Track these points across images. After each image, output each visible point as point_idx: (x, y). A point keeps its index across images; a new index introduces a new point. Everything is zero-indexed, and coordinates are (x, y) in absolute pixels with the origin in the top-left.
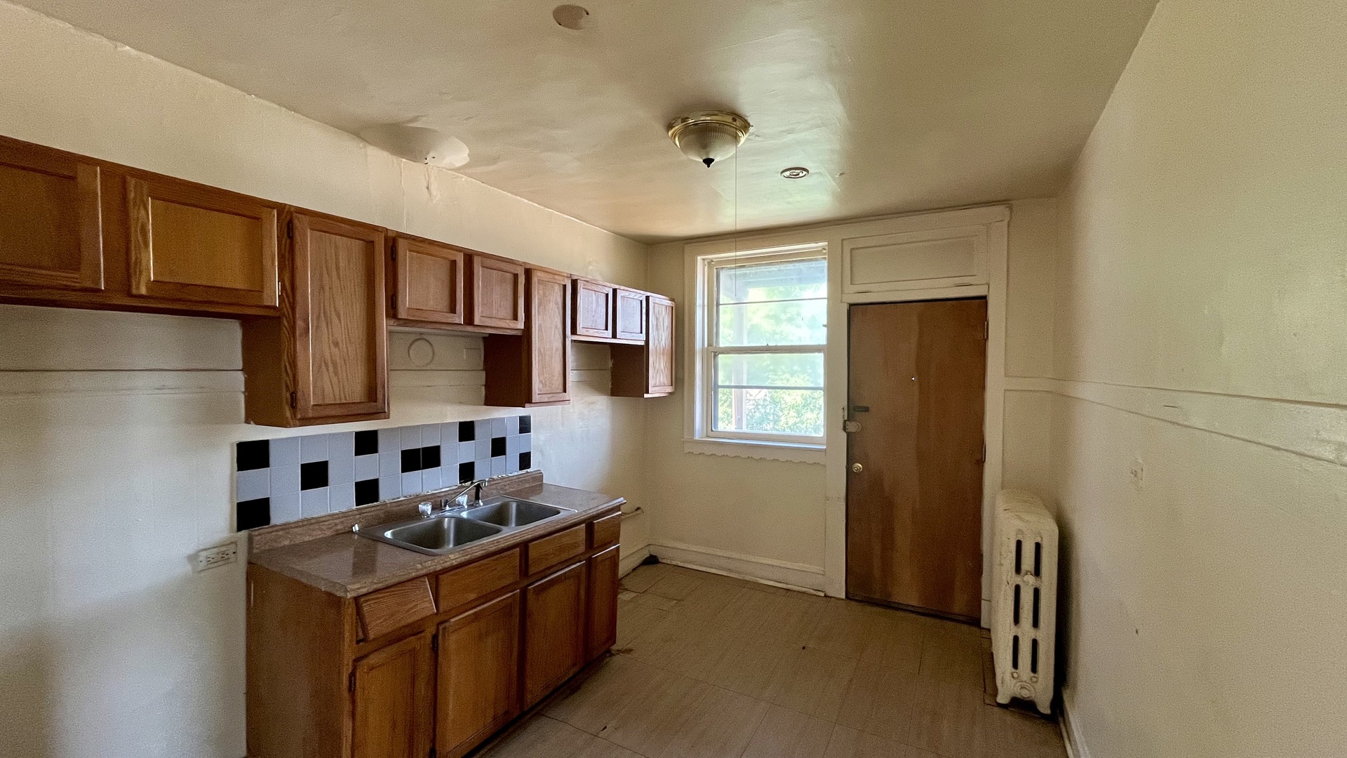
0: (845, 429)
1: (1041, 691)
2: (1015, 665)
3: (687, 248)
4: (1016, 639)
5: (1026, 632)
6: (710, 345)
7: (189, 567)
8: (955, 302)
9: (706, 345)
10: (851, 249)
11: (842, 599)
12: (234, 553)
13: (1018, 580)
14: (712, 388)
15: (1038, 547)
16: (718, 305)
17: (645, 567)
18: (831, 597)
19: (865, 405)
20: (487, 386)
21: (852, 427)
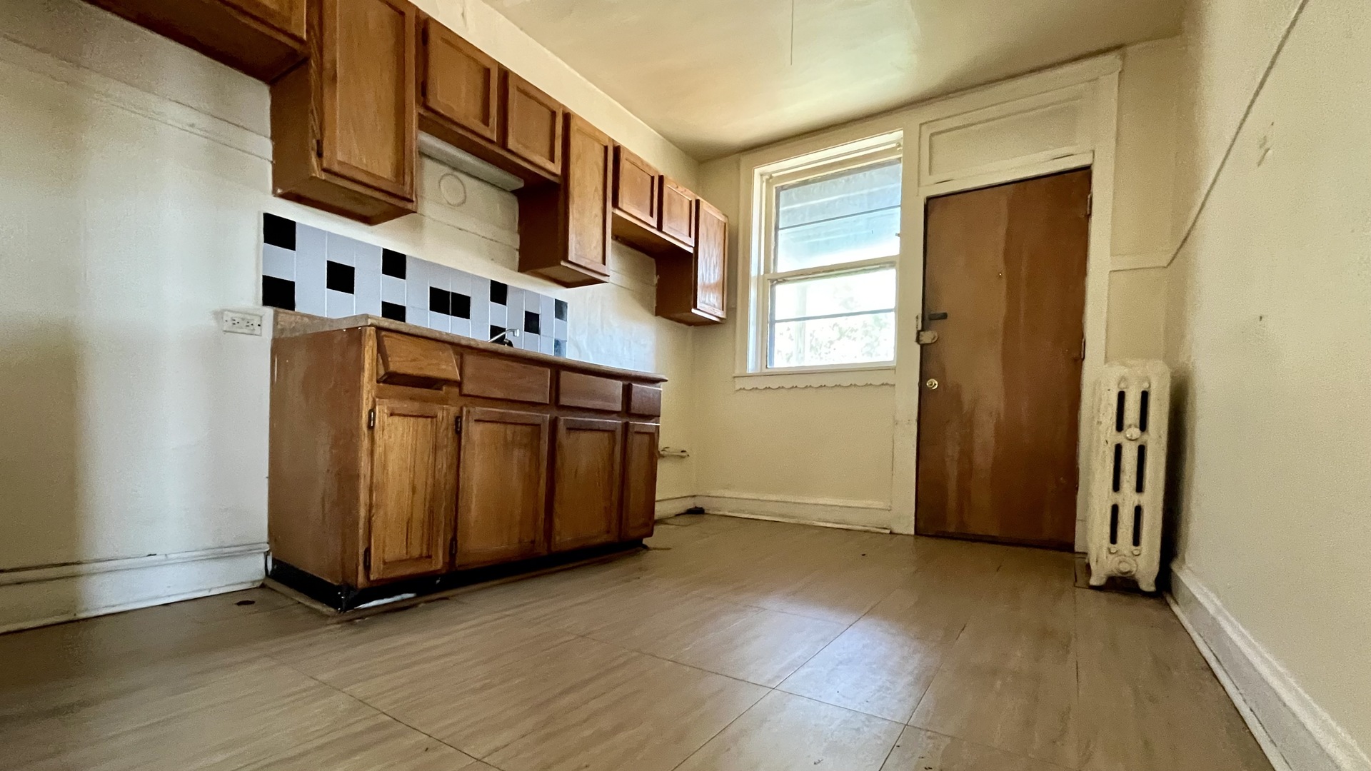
0: (918, 340)
1: (1145, 565)
2: (1113, 539)
3: (745, 160)
4: (1115, 509)
5: (1128, 499)
6: (767, 271)
7: (213, 323)
8: (1054, 178)
9: (762, 273)
10: (932, 135)
11: (911, 535)
12: (259, 325)
13: (1120, 438)
14: (768, 321)
15: (1145, 396)
16: (777, 228)
17: (687, 516)
18: (897, 534)
19: (941, 311)
20: (522, 250)
21: (927, 337)
